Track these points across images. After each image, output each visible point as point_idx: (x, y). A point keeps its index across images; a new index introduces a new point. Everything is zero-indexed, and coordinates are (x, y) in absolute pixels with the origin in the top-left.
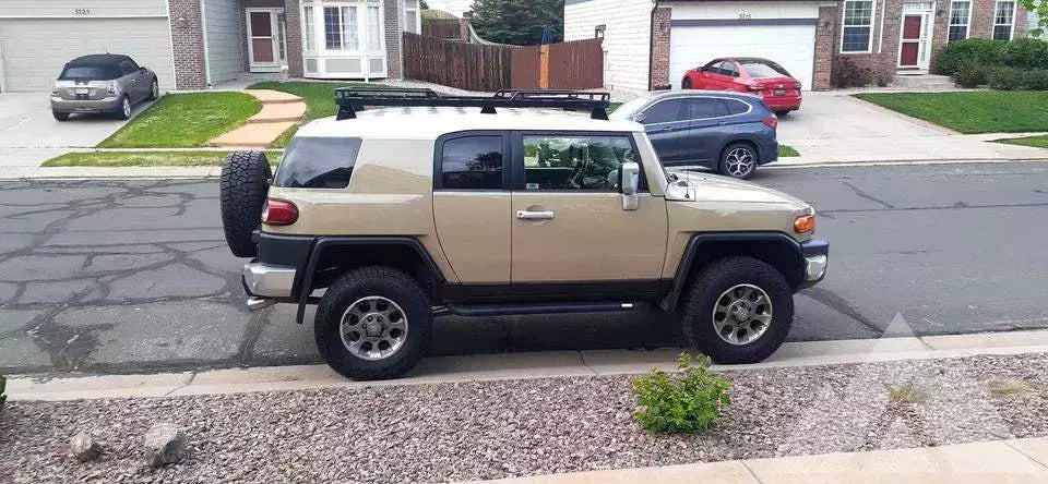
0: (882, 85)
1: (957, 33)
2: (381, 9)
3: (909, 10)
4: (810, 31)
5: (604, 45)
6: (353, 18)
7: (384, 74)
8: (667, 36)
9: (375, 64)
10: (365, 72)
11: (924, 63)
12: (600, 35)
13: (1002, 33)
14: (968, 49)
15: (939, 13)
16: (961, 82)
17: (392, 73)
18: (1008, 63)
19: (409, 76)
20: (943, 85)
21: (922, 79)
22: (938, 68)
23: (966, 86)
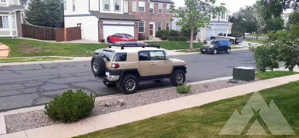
0: (147, 40)
1: (159, 28)
2: (15, 17)
3: (151, 23)
4: (133, 27)
5: (81, 28)
6: (7, 19)
7: (17, 36)
8: (102, 28)
9: (14, 33)
10: (11, 35)
11: (154, 35)
12: (79, 26)
13: (168, 28)
14: (162, 32)
15: (156, 24)
16: (162, 39)
17: (19, 35)
18: (170, 35)
19: (24, 36)
20: (158, 40)
21: (154, 39)
22: (157, 36)
23: (163, 40)
